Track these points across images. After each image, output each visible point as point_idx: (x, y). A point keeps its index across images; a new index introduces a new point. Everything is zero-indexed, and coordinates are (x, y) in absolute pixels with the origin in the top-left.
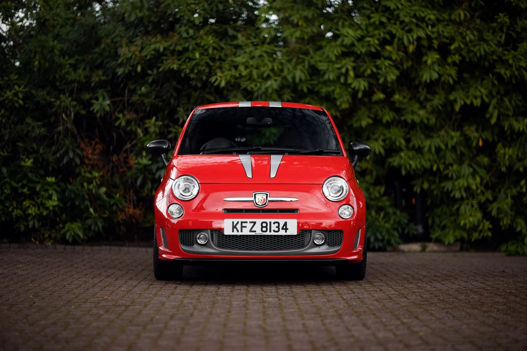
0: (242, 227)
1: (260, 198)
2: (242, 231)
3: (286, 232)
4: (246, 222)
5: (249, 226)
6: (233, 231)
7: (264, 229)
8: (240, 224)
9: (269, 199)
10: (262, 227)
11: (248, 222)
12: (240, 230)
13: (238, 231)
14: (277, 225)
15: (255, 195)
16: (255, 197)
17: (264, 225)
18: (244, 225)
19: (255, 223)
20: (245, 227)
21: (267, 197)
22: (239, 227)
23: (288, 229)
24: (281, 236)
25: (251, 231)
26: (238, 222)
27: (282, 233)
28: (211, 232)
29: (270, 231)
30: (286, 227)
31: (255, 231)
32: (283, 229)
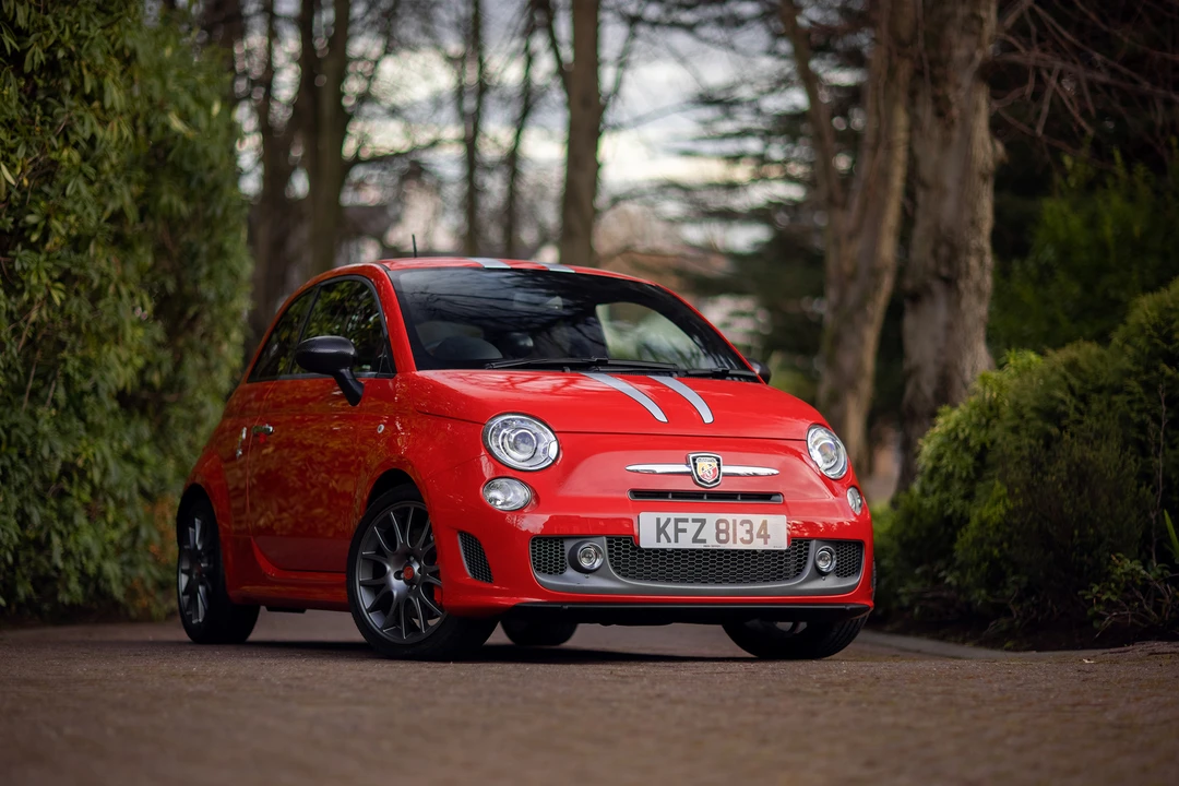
0: (678, 531)
1: (706, 466)
2: (676, 541)
3: (766, 543)
4: (686, 520)
5: (692, 528)
6: (659, 540)
7: (723, 536)
8: (672, 522)
9: (725, 469)
10: (719, 531)
11: (690, 521)
12: (672, 538)
13: (669, 541)
14: (747, 526)
15: (694, 459)
16: (695, 464)
17: (723, 526)
18: (681, 525)
19: (703, 522)
20: (684, 531)
21: (719, 465)
22: (670, 530)
23: (769, 537)
24: (755, 552)
25: (695, 540)
26: (669, 520)
27: (758, 545)
28: (608, 542)
29: (735, 542)
30: (766, 533)
31: (704, 541)
32: (759, 536)
